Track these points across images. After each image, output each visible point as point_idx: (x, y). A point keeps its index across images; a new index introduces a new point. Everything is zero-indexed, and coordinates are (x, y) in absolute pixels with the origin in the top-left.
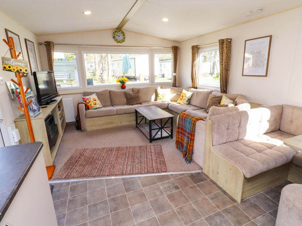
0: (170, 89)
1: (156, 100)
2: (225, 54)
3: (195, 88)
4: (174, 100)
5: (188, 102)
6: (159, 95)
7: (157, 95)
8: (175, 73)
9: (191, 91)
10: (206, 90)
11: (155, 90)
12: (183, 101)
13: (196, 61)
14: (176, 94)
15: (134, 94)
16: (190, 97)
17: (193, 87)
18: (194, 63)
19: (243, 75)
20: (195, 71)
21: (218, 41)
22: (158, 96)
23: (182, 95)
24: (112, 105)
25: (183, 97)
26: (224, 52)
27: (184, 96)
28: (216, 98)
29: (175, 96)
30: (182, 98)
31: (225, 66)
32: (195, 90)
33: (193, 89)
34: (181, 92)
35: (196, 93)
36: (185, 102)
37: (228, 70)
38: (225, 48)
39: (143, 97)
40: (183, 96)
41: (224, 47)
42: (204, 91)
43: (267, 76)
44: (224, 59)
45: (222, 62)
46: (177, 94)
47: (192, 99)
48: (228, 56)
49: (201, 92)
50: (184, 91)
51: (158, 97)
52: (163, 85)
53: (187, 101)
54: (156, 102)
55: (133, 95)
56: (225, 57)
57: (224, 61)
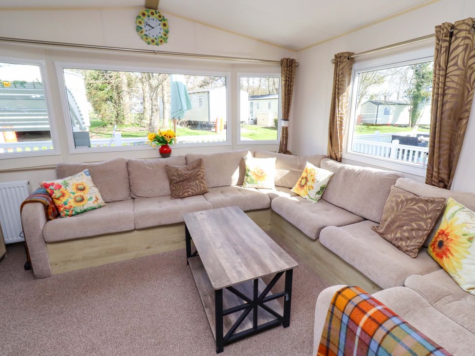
0: (274, 159)
1: (241, 182)
2: (459, 69)
3: (336, 160)
4: (282, 185)
5: (320, 195)
6: (249, 174)
7: (244, 173)
8: (287, 122)
9: (328, 167)
10: (374, 170)
11: (240, 160)
12: (308, 192)
14: (288, 171)
15: (188, 170)
16: (326, 183)
17: (331, 158)
18: (340, 98)
20: (341, 118)
21: (434, 32)
22: (247, 175)
23: (304, 175)
24: (133, 196)
25: (307, 181)
26: (456, 64)
27: (310, 179)
28: (421, 204)
29: (287, 174)
30: (306, 184)
31: (454, 108)
32: (339, 165)
33: (331, 162)
34: (302, 167)
35: (342, 174)
36: (313, 194)
37: (460, 119)
38: (460, 49)
40: (306, 178)
41: (458, 46)
42: (371, 173)
44: (454, 85)
45: (444, 95)
46: (292, 172)
47: (330, 187)
48: (466, 77)
49: (358, 174)
50: (309, 166)
51: (246, 177)
52: (259, 149)
53: (318, 193)
54: (242, 188)
55: (187, 172)
56: (456, 79)
57: (449, 92)
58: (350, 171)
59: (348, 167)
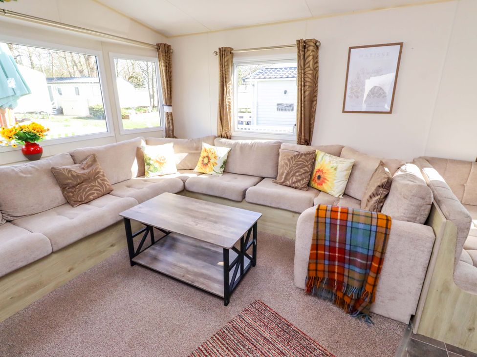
0: (172, 144)
1: (142, 173)
2: (311, 70)
3: (227, 138)
4: (183, 168)
5: (223, 169)
6: (151, 162)
7: (143, 163)
9: (224, 145)
10: (263, 141)
11: (136, 149)
12: (213, 168)
13: (230, 82)
14: (186, 154)
16: (226, 158)
17: (222, 136)
18: (228, 86)
19: (344, 111)
20: (229, 102)
21: (295, 43)
22: (149, 164)
23: (203, 154)
25: (209, 159)
26: (309, 67)
27: (210, 155)
28: (303, 157)
29: (186, 157)
30: (209, 162)
31: (310, 94)
32: (232, 142)
33: (224, 140)
34: (198, 149)
35: (238, 149)
36: (218, 168)
37: (313, 101)
38: (311, 57)
39: (109, 173)
40: (208, 157)
41: (309, 56)
42: (261, 143)
43: (391, 113)
44: (309, 80)
45: (304, 86)
46: (190, 154)
47: (230, 160)
48: (314, 75)
49: (251, 146)
50: (206, 146)
51: (147, 167)
53: (222, 167)
54: (146, 178)
56: (310, 76)
57: (307, 84)
58: (244, 144)
59: (241, 142)
